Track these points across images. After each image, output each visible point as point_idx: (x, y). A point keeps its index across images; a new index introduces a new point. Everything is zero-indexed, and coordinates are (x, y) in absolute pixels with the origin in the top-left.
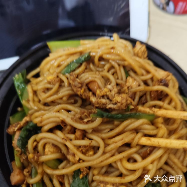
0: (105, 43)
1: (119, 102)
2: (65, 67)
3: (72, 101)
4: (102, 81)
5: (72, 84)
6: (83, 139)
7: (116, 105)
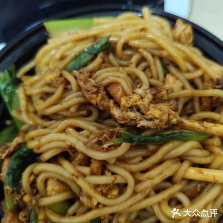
0: (131, 22)
1: (157, 118)
2: (72, 60)
3: (84, 112)
4: (128, 82)
5: (83, 88)
6: (103, 174)
7: (152, 121)
